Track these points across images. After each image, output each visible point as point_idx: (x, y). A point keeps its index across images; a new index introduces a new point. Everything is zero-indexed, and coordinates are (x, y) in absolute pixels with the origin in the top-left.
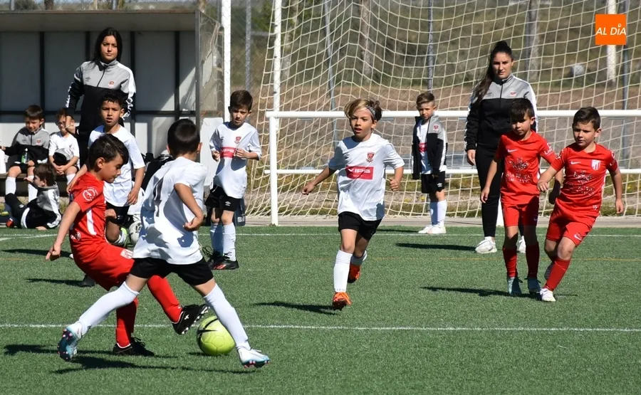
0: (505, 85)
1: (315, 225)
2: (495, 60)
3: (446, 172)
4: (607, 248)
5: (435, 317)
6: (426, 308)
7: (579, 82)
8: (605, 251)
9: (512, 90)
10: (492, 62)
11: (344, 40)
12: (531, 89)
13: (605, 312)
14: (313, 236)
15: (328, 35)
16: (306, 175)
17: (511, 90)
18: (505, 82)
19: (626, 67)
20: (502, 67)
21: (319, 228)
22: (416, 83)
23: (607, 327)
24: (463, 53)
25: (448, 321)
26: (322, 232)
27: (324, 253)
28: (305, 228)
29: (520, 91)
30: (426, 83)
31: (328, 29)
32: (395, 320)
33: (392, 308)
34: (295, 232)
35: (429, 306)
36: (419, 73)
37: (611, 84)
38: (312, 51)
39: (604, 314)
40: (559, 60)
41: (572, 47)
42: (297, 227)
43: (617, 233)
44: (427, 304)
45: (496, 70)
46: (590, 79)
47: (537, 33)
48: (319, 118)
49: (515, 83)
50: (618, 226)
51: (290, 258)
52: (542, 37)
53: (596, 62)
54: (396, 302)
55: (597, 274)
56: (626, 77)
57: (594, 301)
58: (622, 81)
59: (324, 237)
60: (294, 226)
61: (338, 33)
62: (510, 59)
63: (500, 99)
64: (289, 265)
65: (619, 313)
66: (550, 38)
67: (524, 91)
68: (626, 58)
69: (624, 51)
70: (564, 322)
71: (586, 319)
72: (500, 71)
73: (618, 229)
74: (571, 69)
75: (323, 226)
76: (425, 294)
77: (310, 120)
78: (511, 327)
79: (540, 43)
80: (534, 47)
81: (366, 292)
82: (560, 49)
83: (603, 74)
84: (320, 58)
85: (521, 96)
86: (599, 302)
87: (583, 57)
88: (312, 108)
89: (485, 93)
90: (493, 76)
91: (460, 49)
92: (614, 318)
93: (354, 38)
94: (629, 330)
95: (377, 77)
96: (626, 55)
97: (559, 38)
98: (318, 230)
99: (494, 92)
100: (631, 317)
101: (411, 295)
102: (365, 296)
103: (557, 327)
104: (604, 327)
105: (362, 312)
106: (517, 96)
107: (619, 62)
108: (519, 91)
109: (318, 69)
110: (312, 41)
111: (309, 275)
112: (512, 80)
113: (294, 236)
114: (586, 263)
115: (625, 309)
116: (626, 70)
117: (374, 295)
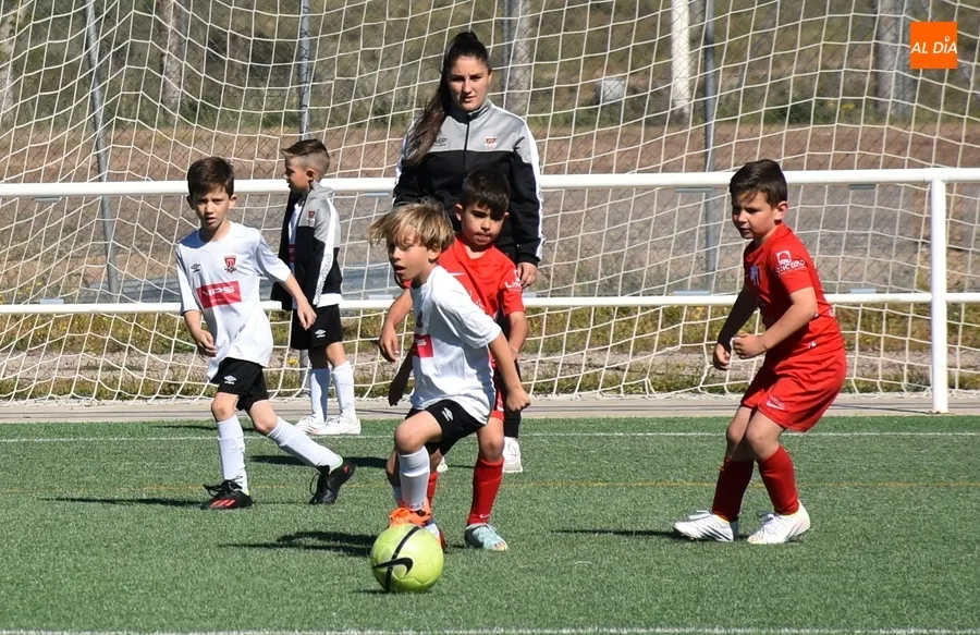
0: (475, 124)
1: (69, 421)
2: (455, 72)
3: (340, 307)
4: (676, 461)
5: (321, 608)
6: (300, 590)
7: (612, 113)
8: (672, 468)
9: (489, 133)
10: (448, 74)
11: (123, 35)
12: (527, 132)
13: (673, 593)
14: (64, 443)
15: (91, 23)
16: (34, 316)
17: (487, 134)
18: (475, 116)
19: (711, 83)
20: (469, 85)
21: (76, 426)
22: (271, 122)
23: (678, 625)
24: (371, 58)
25: (348, 615)
26: (84, 434)
27: (87, 479)
28: (47, 427)
29: (507, 136)
30: (294, 121)
31: (91, 13)
32: (238, 616)
33: (230, 590)
34: (27, 436)
35: (306, 587)
36: (277, 101)
37: (679, 119)
38: (54, 58)
39: (671, 598)
40: (570, 71)
41: (597, 43)
42: (31, 425)
43: (697, 429)
44: (303, 583)
45: (456, 93)
46: (635, 108)
47: (525, 12)
48: (64, 197)
49: (494, 118)
50: (698, 415)
51: (16, 490)
52: (534, 22)
53: (647, 72)
54: (238, 578)
55: (657, 514)
56: (711, 103)
57: (649, 571)
58: (702, 112)
59: (88, 444)
60: (25, 421)
61: (110, 19)
62: (485, 70)
63: (464, 153)
64: (16, 505)
65: (702, 595)
66: (550, 24)
67: (514, 137)
68: (710, 64)
69: (706, 50)
70: (589, 615)
71: (633, 608)
72: (465, 95)
73: (698, 420)
74: (596, 89)
75: (85, 421)
76: (297, 562)
77: (44, 200)
78: (477, 628)
79: (531, 36)
80: (519, 42)
81: (175, 559)
82: (572, 47)
83: (661, 97)
84: (72, 71)
85: (507, 147)
86: (661, 574)
87: (619, 62)
88: (51, 176)
89: (434, 140)
90: (449, 103)
91: (362, 49)
92: (692, 605)
93: (141, 27)
94: (723, 631)
95: (189, 110)
96: (710, 56)
97: (570, 24)
98: (77, 430)
99: (451, 136)
100: (727, 603)
101: (269, 562)
102: (174, 566)
103: (574, 627)
104: (671, 624)
105: (169, 601)
106: (498, 146)
107: (696, 74)
108: (504, 135)
109: (68, 95)
110: (57, 35)
111: (58, 524)
112: (489, 112)
113: (24, 444)
114: (632, 492)
115: (714, 586)
116: (710, 90)
117: (193, 565)
